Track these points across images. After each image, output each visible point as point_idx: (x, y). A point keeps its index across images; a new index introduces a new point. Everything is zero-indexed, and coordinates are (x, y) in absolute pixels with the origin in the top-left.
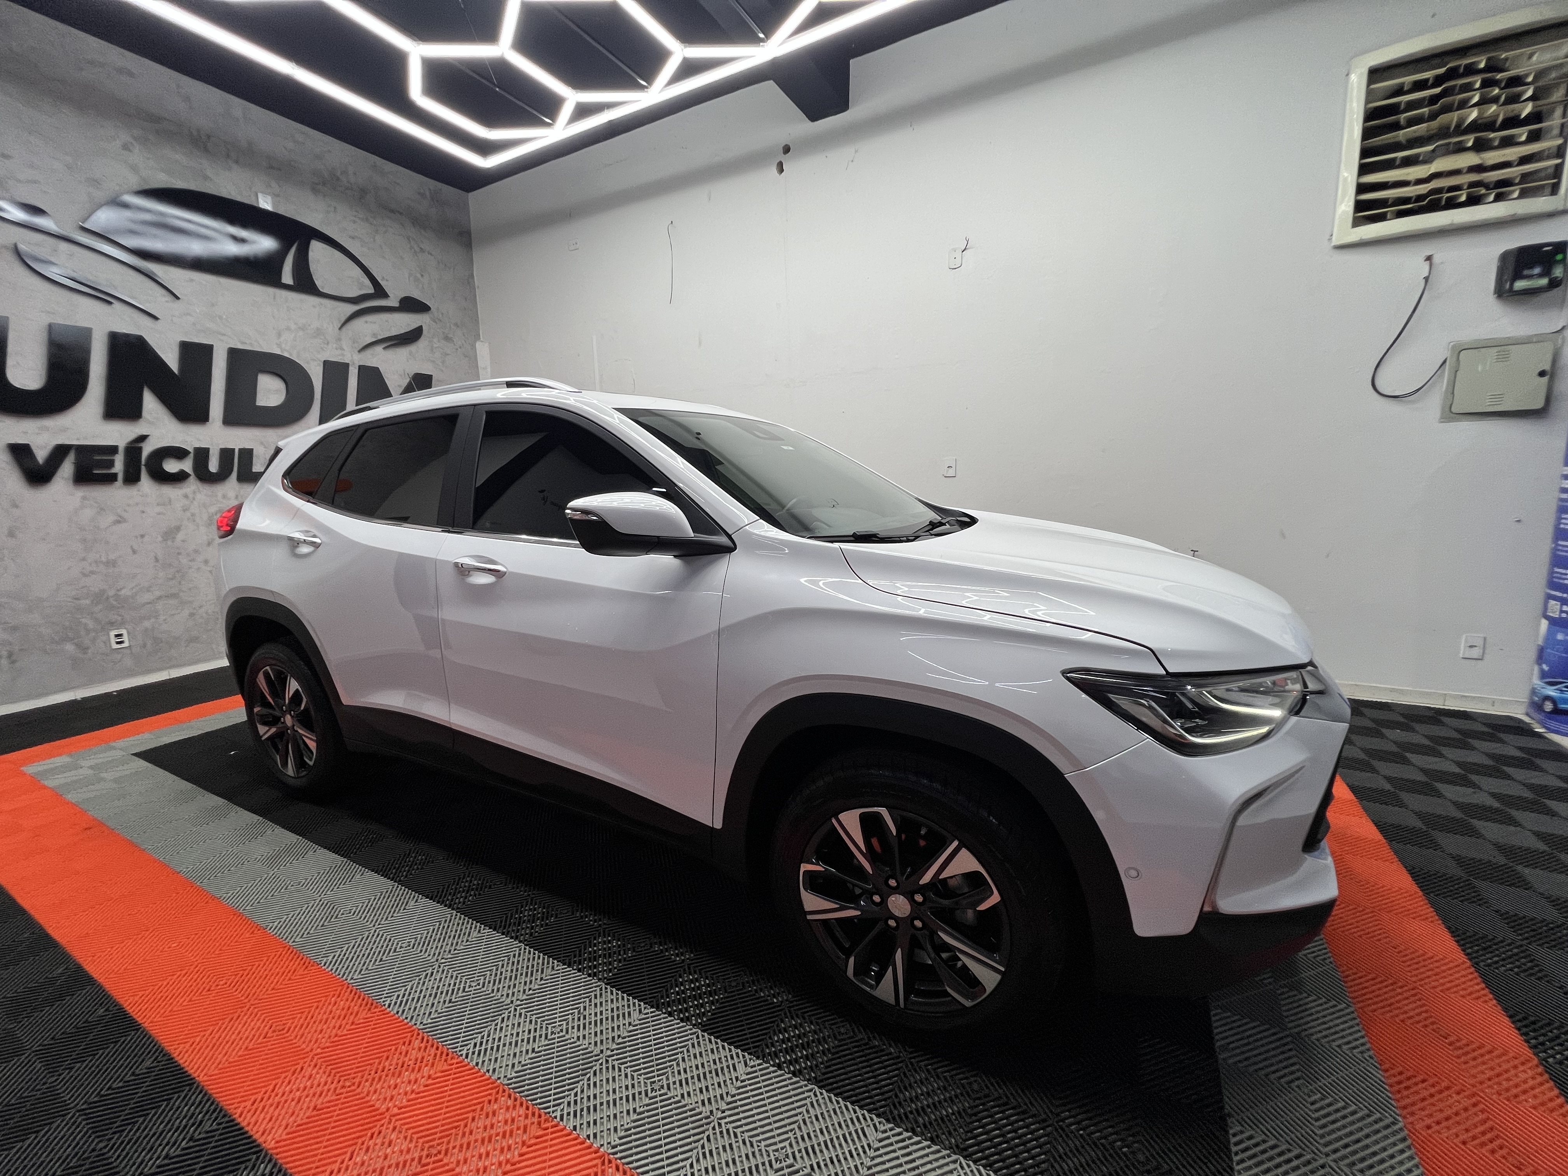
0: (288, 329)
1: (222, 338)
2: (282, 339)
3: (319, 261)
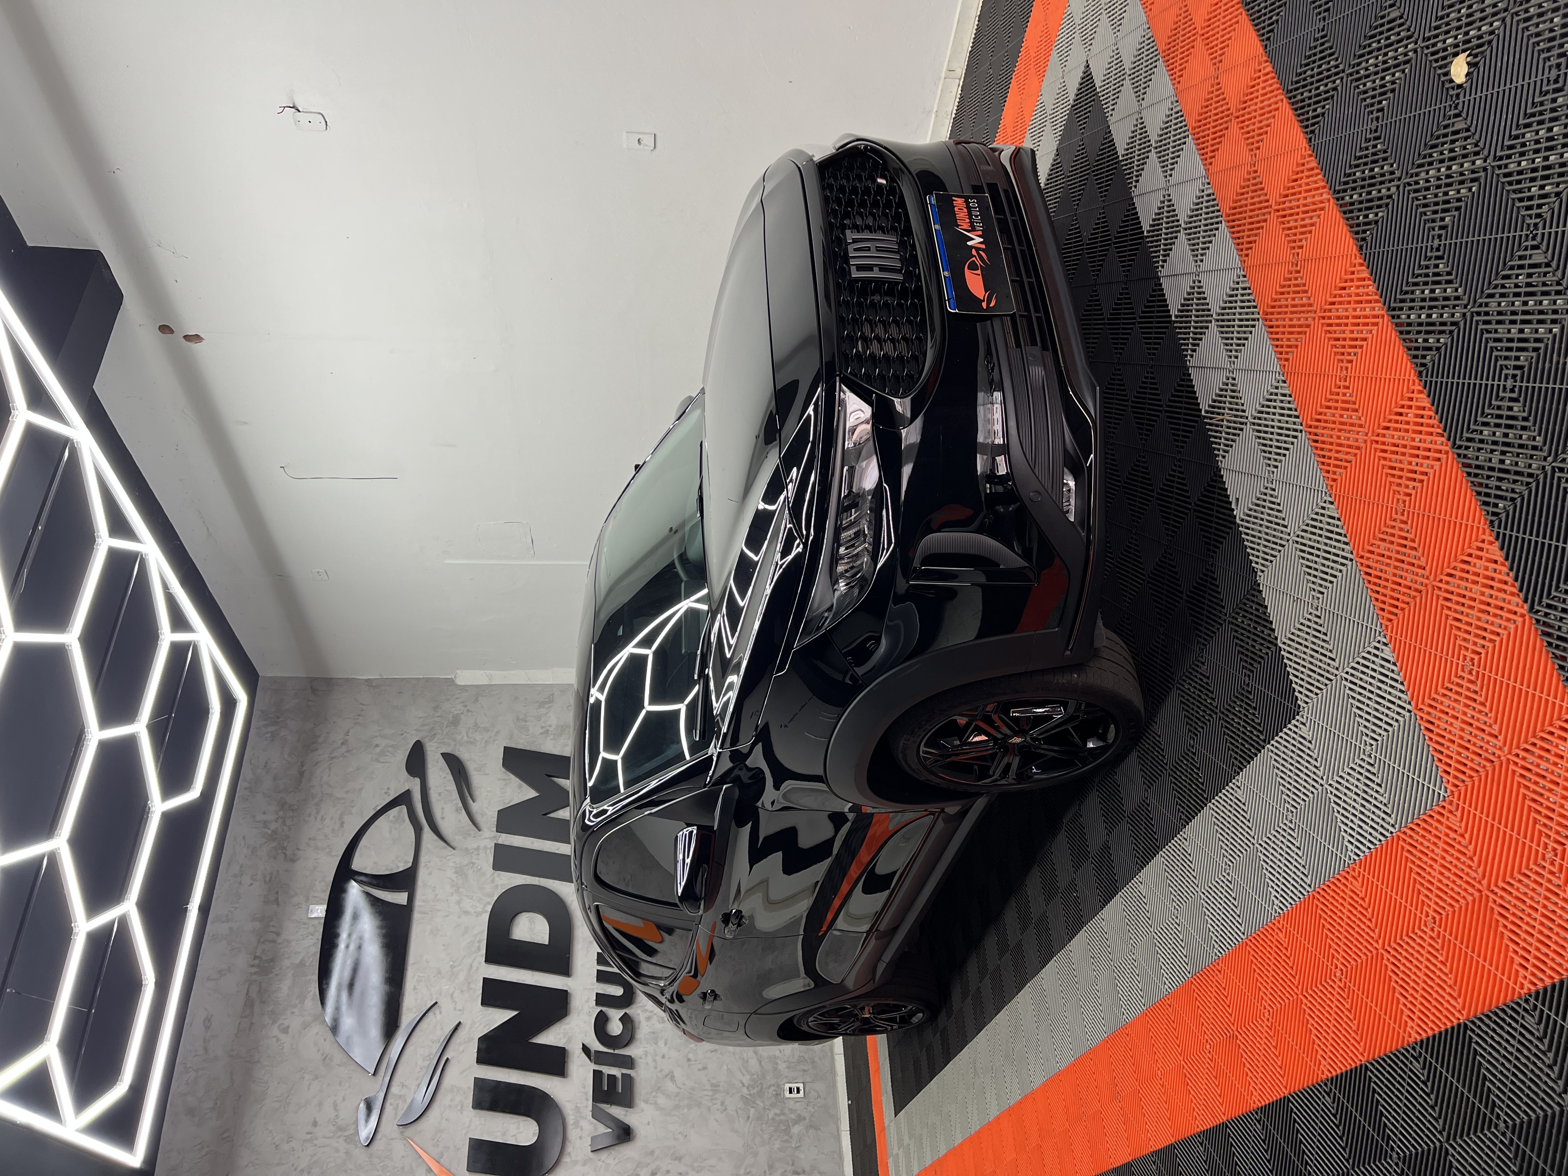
0: (458, 903)
1: (474, 968)
2: (469, 909)
3: (375, 863)
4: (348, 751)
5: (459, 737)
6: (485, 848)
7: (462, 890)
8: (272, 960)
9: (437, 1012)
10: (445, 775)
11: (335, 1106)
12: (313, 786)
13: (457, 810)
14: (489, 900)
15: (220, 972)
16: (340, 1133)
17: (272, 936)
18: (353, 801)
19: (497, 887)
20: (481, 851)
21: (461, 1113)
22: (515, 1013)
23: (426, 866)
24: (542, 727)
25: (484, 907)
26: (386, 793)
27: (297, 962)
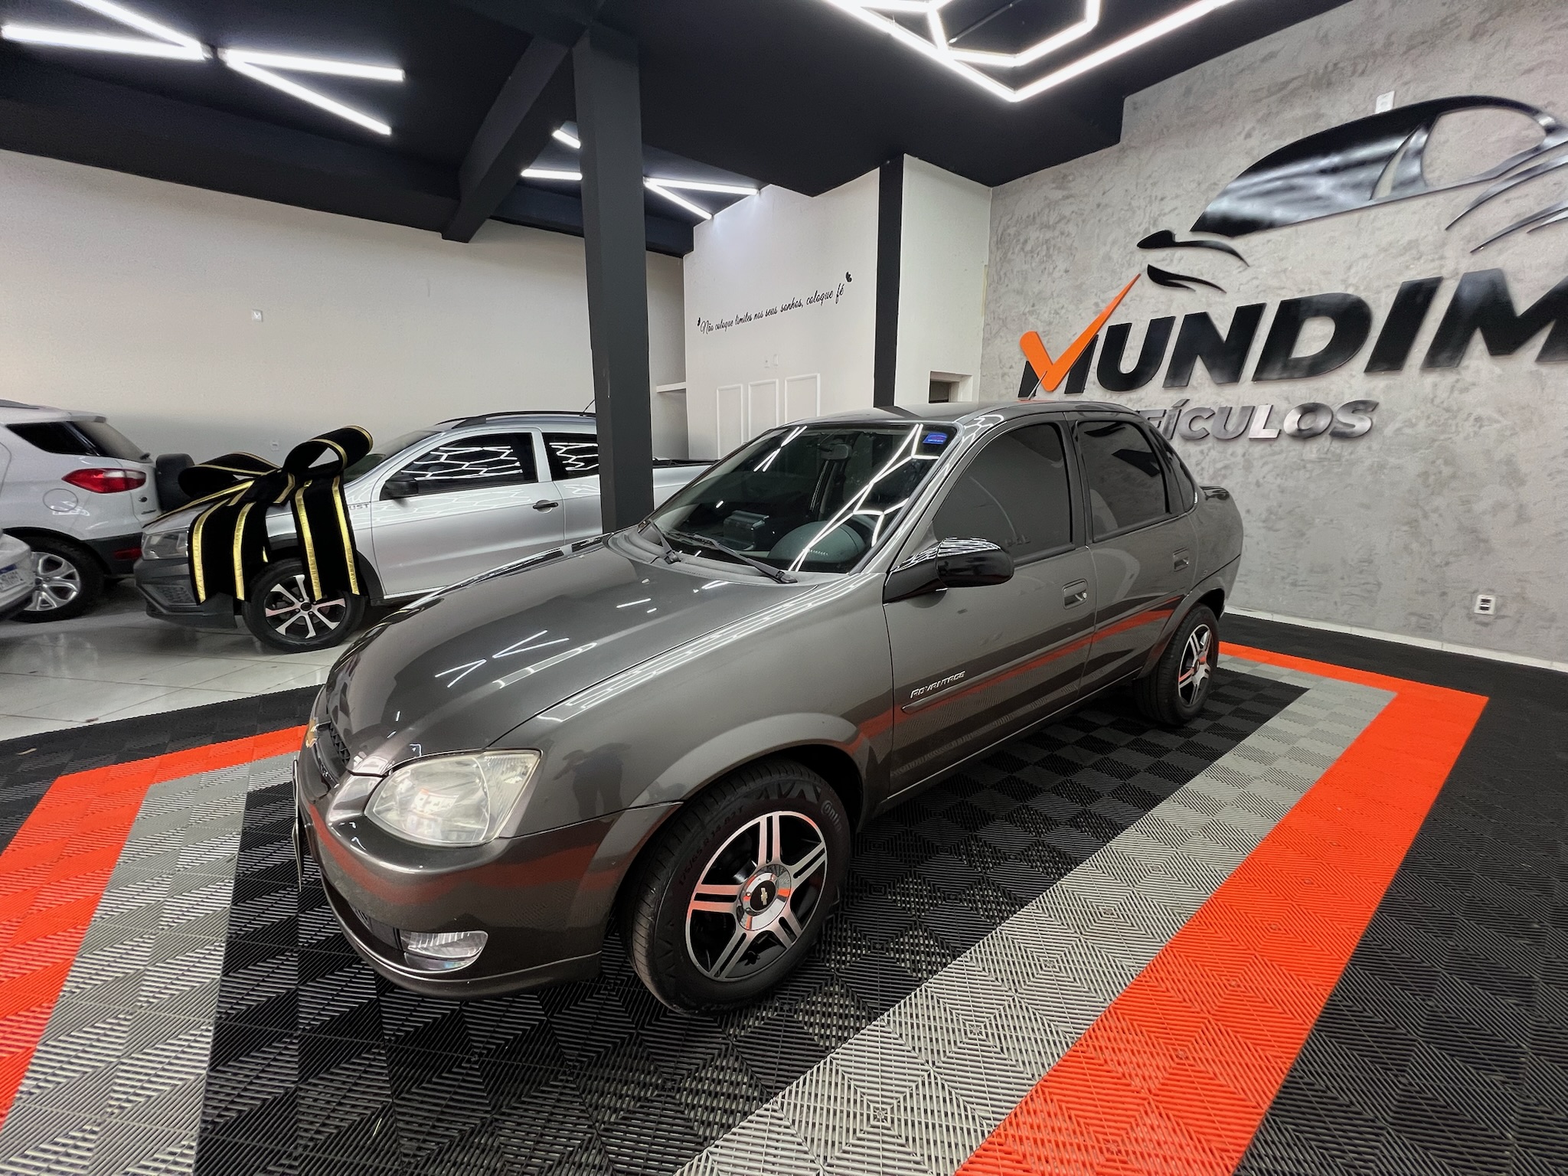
0: (1365, 256)
1: (1279, 292)
2: (1353, 271)
6: (1442, 267)
7: (1382, 255)
8: (1329, 84)
9: (1241, 269)
14: (1362, 288)
15: (1326, 36)
17: (1360, 68)
19: (1378, 292)
20: (1437, 263)
21: (1150, 312)
22: (1225, 338)
23: (1428, 204)
27: (1322, 111)
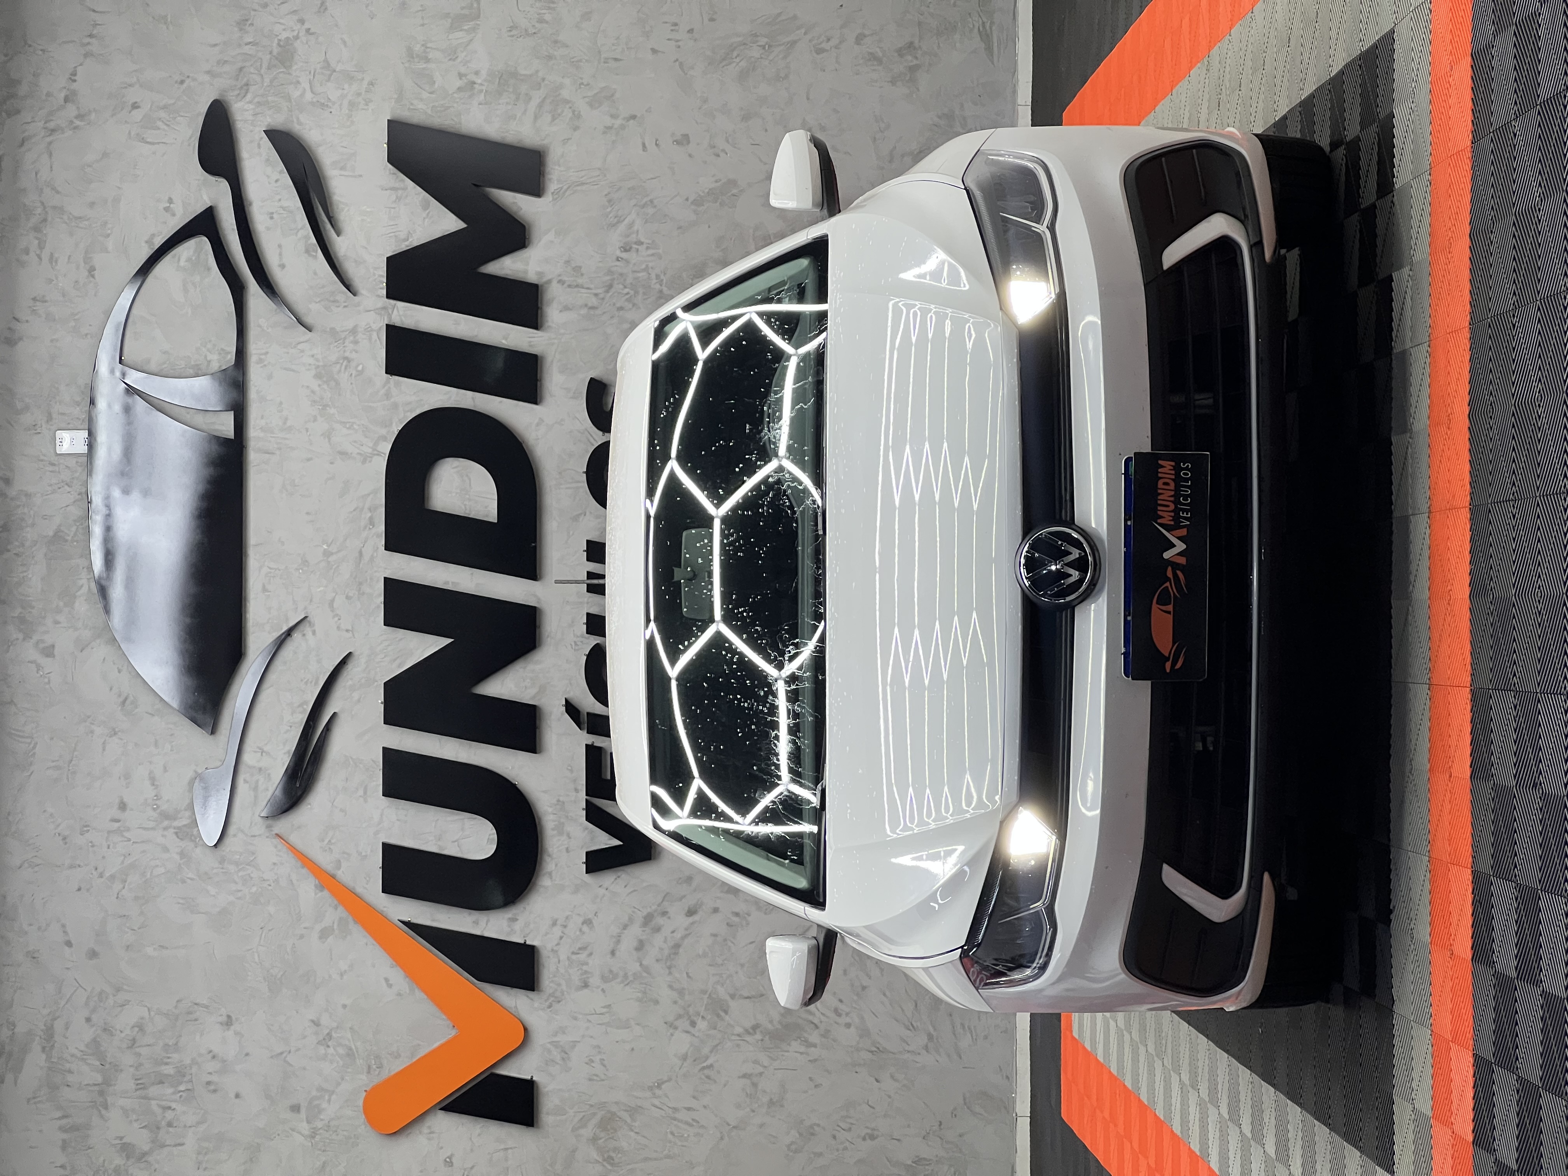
1: (366, 557)
3: (165, 353)
4: (80, 117)
5: (296, 94)
6: (368, 330)
7: (332, 411)
10: (276, 176)
11: (153, 780)
12: (24, 190)
13: (307, 251)
16: (166, 823)
18: (106, 223)
19: (395, 406)
20: (360, 336)
21: (366, 801)
22: (445, 641)
23: (260, 361)
24: (461, 76)
25: (376, 444)
26: (167, 209)
